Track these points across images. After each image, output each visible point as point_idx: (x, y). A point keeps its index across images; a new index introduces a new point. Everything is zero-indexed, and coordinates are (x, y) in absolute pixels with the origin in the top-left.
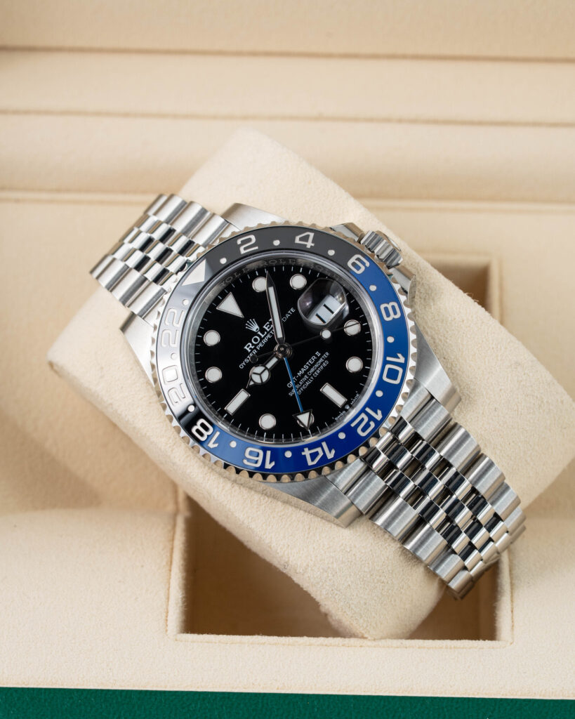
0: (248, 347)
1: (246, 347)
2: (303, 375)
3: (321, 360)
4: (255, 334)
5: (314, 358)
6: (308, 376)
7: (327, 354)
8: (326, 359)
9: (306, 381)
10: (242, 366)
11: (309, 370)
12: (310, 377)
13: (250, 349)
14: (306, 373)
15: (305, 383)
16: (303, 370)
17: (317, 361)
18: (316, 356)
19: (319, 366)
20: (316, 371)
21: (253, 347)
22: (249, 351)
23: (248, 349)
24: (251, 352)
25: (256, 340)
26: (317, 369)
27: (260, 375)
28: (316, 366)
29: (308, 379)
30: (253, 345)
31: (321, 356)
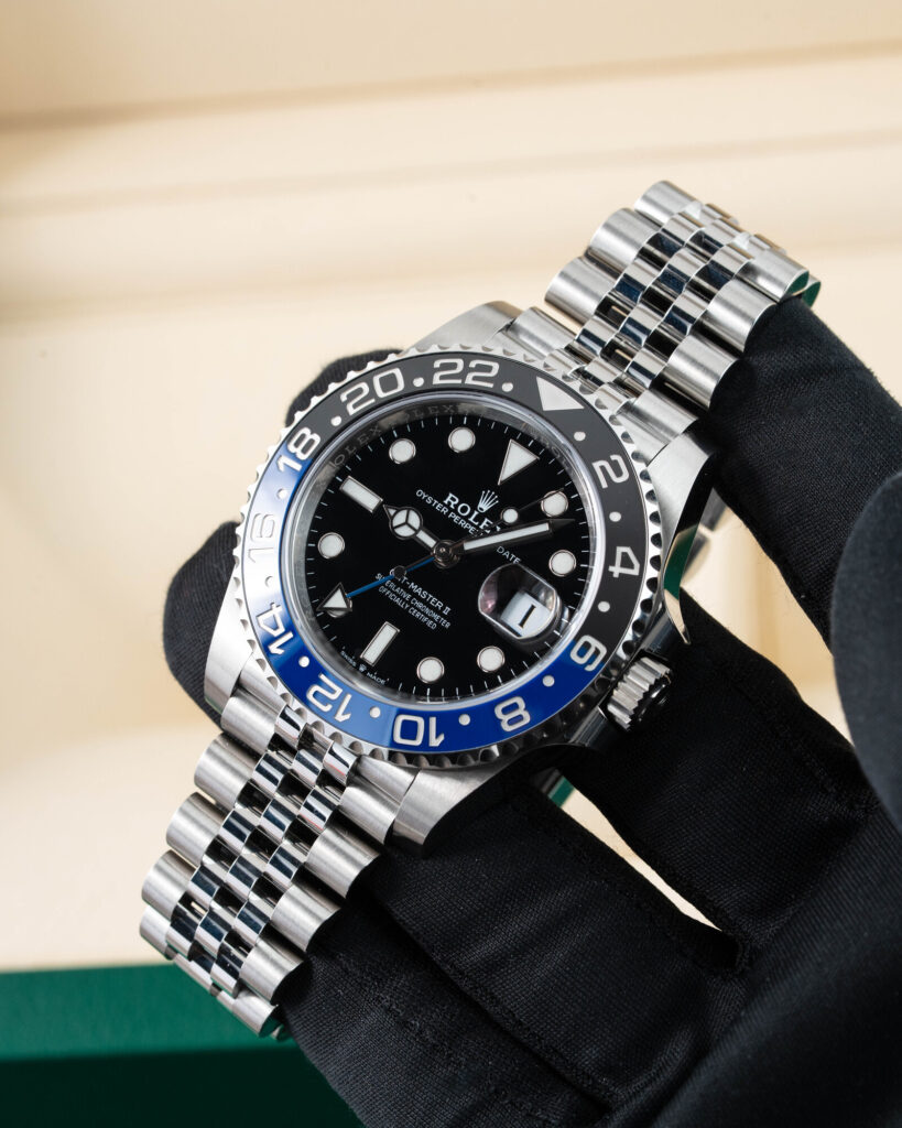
0: (452, 499)
1: (451, 495)
2: (410, 591)
3: (436, 617)
4: (474, 508)
5: (439, 605)
6: (410, 599)
7: (447, 626)
8: (439, 624)
9: (401, 598)
10: (421, 493)
11: (420, 599)
12: (409, 602)
13: (449, 503)
14: (415, 595)
15: (398, 596)
16: (419, 591)
17: (436, 610)
18: (443, 608)
19: (426, 616)
20: (419, 612)
21: (452, 506)
22: (446, 502)
23: (448, 499)
24: (445, 505)
25: (464, 510)
26: (423, 613)
27: (406, 523)
28: (427, 611)
29: (404, 600)
30: (456, 506)
31: (443, 616)
